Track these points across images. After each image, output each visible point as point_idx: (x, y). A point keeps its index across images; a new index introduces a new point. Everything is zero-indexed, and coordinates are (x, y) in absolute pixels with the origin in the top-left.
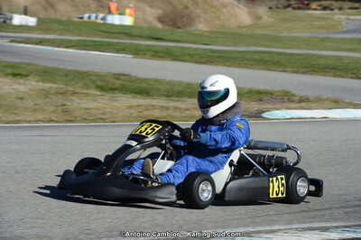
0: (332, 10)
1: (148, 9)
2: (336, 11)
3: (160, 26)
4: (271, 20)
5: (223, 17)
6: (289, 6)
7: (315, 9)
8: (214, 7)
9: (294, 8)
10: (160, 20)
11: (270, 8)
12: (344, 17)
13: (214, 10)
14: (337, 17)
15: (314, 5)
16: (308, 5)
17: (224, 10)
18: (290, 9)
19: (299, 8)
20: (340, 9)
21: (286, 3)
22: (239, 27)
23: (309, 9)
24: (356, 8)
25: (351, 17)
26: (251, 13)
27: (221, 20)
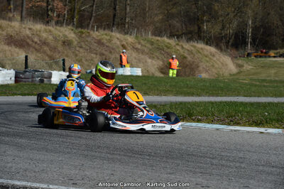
1: (149, 61)
4: (250, 67)
5: (216, 66)
6: (249, 55)
7: (274, 57)
8: (207, 56)
9: (255, 56)
11: (235, 57)
13: (207, 59)
15: (272, 53)
16: (266, 53)
17: (215, 59)
18: (252, 57)
19: (261, 57)
21: (246, 53)
22: (230, 75)
23: (270, 57)
27: (216, 68)
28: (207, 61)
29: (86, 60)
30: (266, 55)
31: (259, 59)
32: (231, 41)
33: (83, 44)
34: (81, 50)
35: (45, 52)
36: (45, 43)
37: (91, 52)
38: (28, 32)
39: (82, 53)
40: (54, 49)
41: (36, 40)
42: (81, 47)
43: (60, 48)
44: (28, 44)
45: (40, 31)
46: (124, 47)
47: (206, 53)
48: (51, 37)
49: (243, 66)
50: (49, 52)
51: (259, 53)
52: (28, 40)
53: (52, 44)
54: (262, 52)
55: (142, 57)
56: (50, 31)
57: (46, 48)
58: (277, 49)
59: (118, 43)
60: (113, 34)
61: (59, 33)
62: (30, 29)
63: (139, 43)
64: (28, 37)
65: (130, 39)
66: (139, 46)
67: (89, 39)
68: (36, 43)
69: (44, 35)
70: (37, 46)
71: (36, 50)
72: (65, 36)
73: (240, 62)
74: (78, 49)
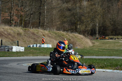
0: (115, 39)
1: (55, 41)
2: (117, 40)
5: (84, 43)
6: (97, 38)
7: (108, 39)
9: (100, 39)
15: (107, 38)
19: (102, 39)
20: (118, 39)
23: (106, 39)
27: (83, 44)
28: (80, 41)
29: (28, 41)
30: (105, 38)
31: (102, 40)
32: (90, 32)
33: (26, 34)
34: (25, 37)
35: (9, 38)
36: (10, 34)
37: (30, 38)
38: (2, 30)
39: (26, 38)
40: (14, 37)
41: (6, 33)
42: (25, 36)
43: (16, 36)
44: (2, 35)
45: (7, 29)
46: (44, 35)
47: (79, 38)
48: (12, 32)
49: (95, 43)
50: (11, 38)
51: (102, 38)
52: (2, 33)
53: (13, 34)
54: (103, 37)
55: (52, 39)
56: (12, 29)
57: (10, 36)
58: (109, 36)
59: (41, 34)
60: (39, 30)
61: (16, 30)
62: (3, 28)
63: (50, 34)
64: (2, 32)
65: (46, 32)
66: (50, 35)
67: (29, 32)
68: (6, 34)
69: (9, 31)
70: (6, 36)
71: (6, 37)
72: (18, 31)
73: (93, 41)
74: (24, 36)
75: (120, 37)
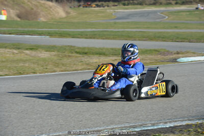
1: (11, 11)
2: (106, 7)
3: (19, 19)
4: (75, 14)
5: (51, 13)
7: (95, 7)
8: (46, 8)
9: (83, 7)
10: (19, 16)
11: (71, 7)
12: (112, 11)
14: (108, 11)
15: (93, 5)
16: (90, 5)
17: (51, 9)
18: (81, 7)
19: (86, 7)
20: (108, 6)
21: (79, 4)
22: (60, 18)
23: (92, 7)
24: (116, 6)
25: (116, 11)
26: (64, 10)
49: (70, 13)
75: (111, 3)
